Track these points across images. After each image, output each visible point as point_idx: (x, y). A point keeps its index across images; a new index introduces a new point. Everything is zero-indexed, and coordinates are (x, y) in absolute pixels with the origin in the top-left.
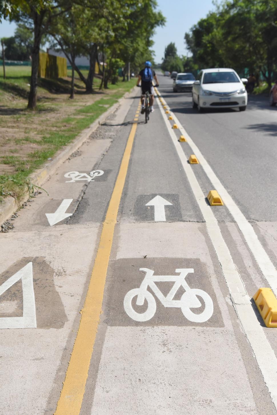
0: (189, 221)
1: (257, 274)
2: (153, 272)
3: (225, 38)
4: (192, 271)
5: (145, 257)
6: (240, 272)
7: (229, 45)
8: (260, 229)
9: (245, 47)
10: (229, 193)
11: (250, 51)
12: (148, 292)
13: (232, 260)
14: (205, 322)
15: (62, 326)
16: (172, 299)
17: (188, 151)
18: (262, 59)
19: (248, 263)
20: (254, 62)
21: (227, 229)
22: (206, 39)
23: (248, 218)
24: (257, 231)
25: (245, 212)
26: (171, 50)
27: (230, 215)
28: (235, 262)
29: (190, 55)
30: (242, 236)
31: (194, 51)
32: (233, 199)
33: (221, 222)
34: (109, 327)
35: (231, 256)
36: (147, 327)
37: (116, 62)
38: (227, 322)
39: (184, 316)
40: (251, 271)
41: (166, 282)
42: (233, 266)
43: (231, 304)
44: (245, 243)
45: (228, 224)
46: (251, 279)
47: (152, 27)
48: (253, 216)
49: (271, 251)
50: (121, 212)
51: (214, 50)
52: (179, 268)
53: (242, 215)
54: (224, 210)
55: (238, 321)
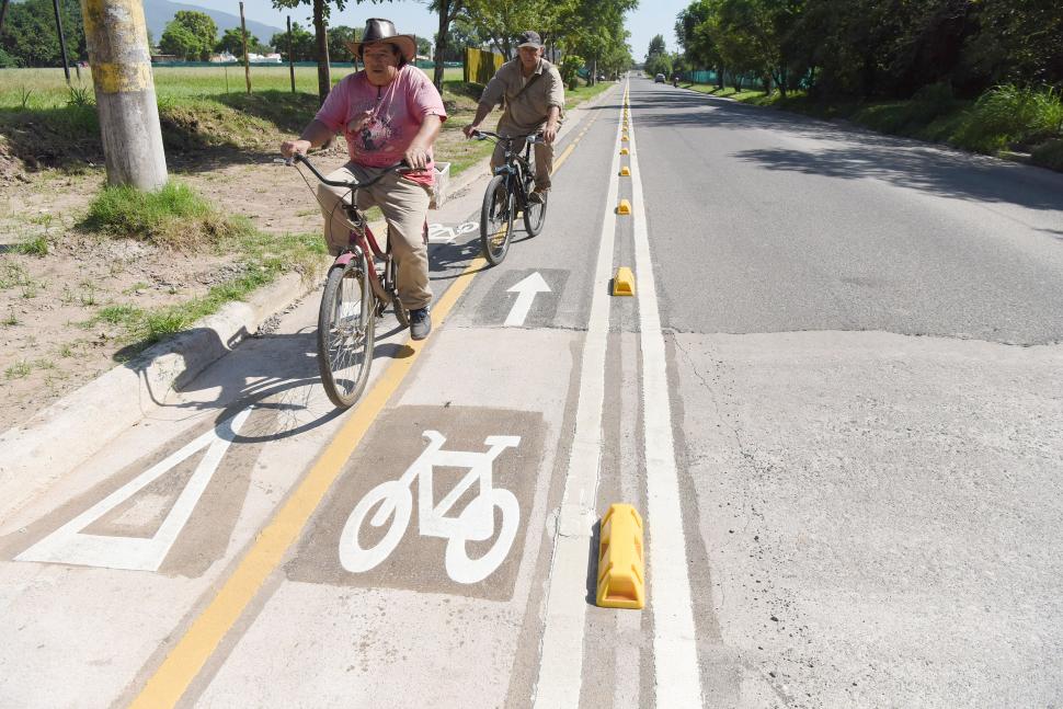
0: (562, 328)
1: (635, 456)
2: (443, 440)
3: (724, 28)
4: (514, 441)
5: (448, 405)
6: (605, 449)
7: (728, 36)
8: (677, 348)
9: (750, 40)
10: (655, 270)
11: (757, 46)
12: (409, 492)
13: (600, 418)
14: (478, 585)
15: (200, 573)
16: (444, 512)
17: (626, 190)
18: (773, 57)
19: (627, 426)
20: (763, 62)
21: (619, 346)
22: (698, 29)
23: (665, 324)
24: (670, 354)
25: (665, 311)
26: (657, 46)
27: (636, 315)
28: (604, 425)
29: (682, 51)
30: (640, 363)
31: (686, 46)
32: (656, 282)
33: (615, 331)
34: (286, 581)
35: (601, 409)
36: (357, 590)
37: (575, 59)
38: (522, 585)
39: (444, 564)
40: (626, 446)
41: (454, 468)
42: (596, 433)
43: (551, 532)
44: (640, 380)
45: (627, 336)
46: (618, 467)
47: (620, 11)
48: (674, 321)
49: (680, 399)
50: (460, 303)
51: (709, 44)
52: (494, 433)
53: (657, 318)
54: (631, 305)
55: (545, 585)
